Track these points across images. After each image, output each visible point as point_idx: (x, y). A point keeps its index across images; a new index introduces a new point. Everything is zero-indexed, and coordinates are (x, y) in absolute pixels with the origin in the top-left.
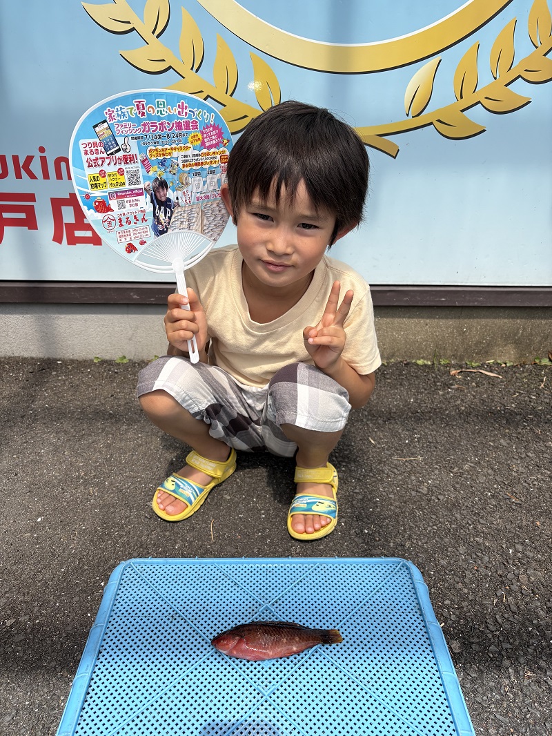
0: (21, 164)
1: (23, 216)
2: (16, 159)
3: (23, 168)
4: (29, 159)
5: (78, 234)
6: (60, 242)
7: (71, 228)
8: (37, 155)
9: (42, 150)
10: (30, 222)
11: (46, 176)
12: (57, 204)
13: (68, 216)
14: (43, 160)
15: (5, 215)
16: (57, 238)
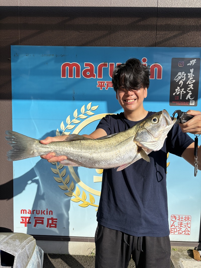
0: (43, 211)
1: (41, 222)
2: (42, 211)
4: (44, 211)
5: (52, 225)
6: (48, 227)
7: (50, 224)
9: (47, 209)
10: (42, 223)
11: (47, 214)
12: (48, 219)
13: (50, 222)
14: (47, 211)
15: (37, 221)
16: (47, 226)
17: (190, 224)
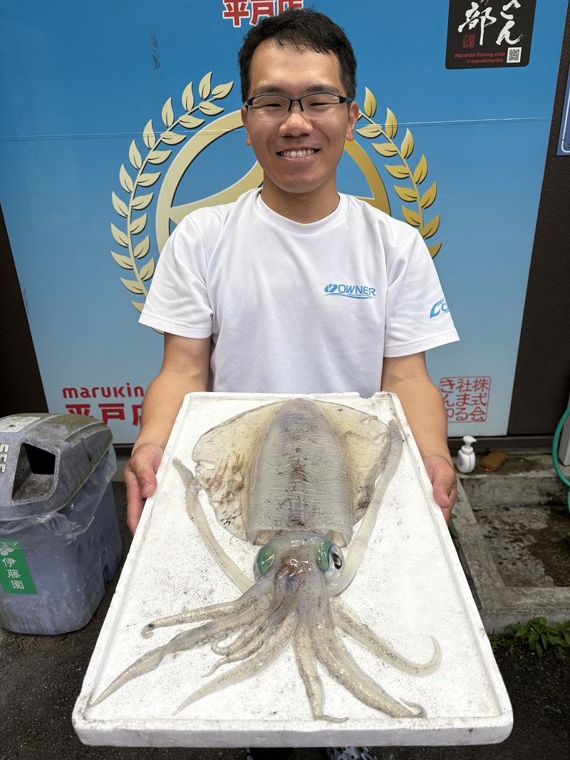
0: (118, 390)
1: (117, 414)
2: (115, 389)
3: (118, 392)
4: (122, 388)
8: (126, 387)
9: (128, 384)
10: (122, 417)
11: (130, 395)
12: (135, 408)
14: (129, 389)
16: (135, 423)
17: (487, 396)
